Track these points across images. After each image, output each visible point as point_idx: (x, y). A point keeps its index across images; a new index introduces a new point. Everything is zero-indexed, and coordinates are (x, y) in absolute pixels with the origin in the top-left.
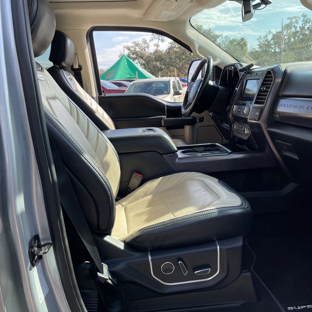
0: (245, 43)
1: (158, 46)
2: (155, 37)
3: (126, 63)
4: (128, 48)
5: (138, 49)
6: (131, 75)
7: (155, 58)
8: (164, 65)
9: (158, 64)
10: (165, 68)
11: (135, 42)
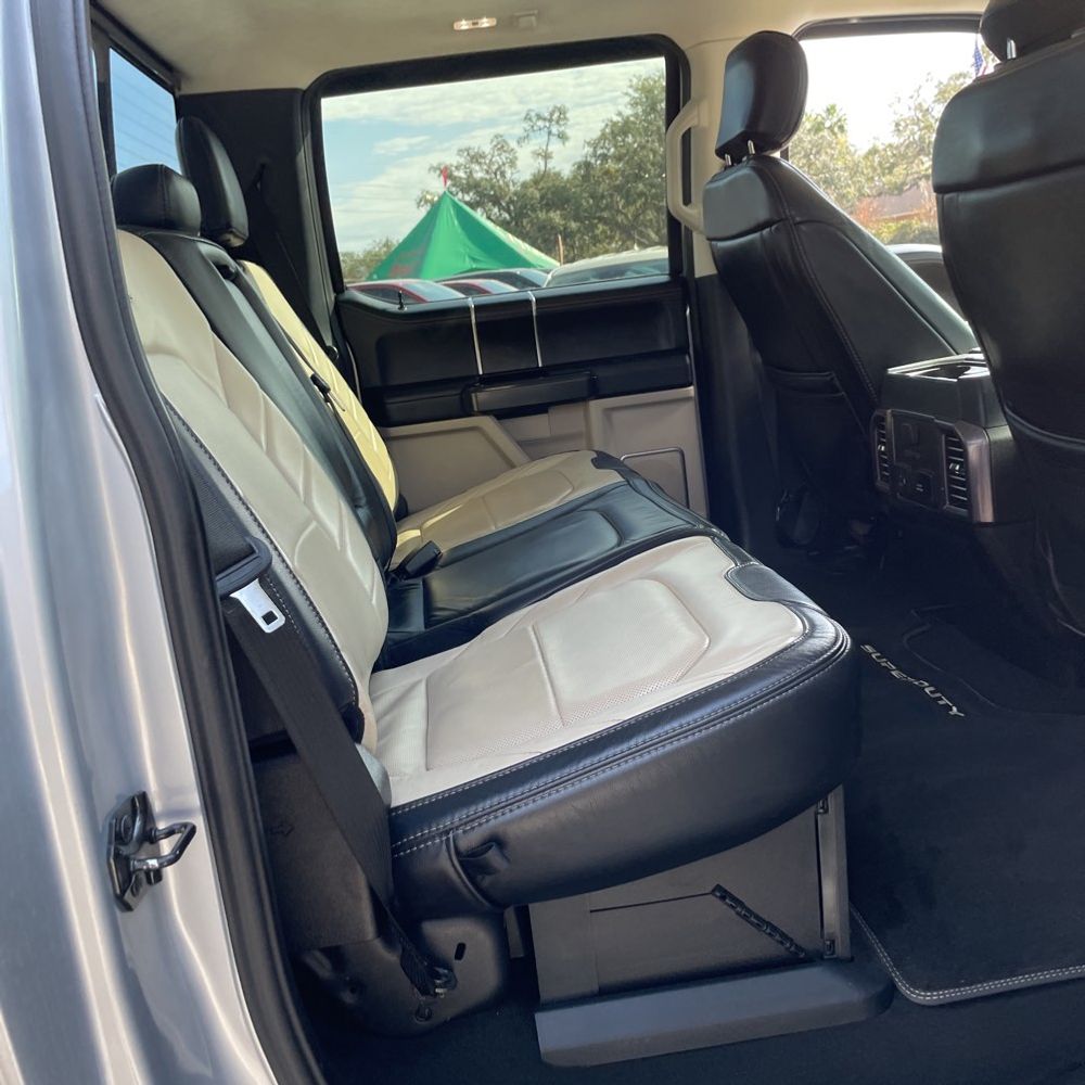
0: (839, 120)
1: (547, 156)
2: (535, 128)
3: (456, 222)
4: (446, 173)
5: (479, 175)
6: (474, 260)
7: (542, 198)
8: (577, 218)
9: (556, 217)
10: (579, 230)
11: (468, 150)
